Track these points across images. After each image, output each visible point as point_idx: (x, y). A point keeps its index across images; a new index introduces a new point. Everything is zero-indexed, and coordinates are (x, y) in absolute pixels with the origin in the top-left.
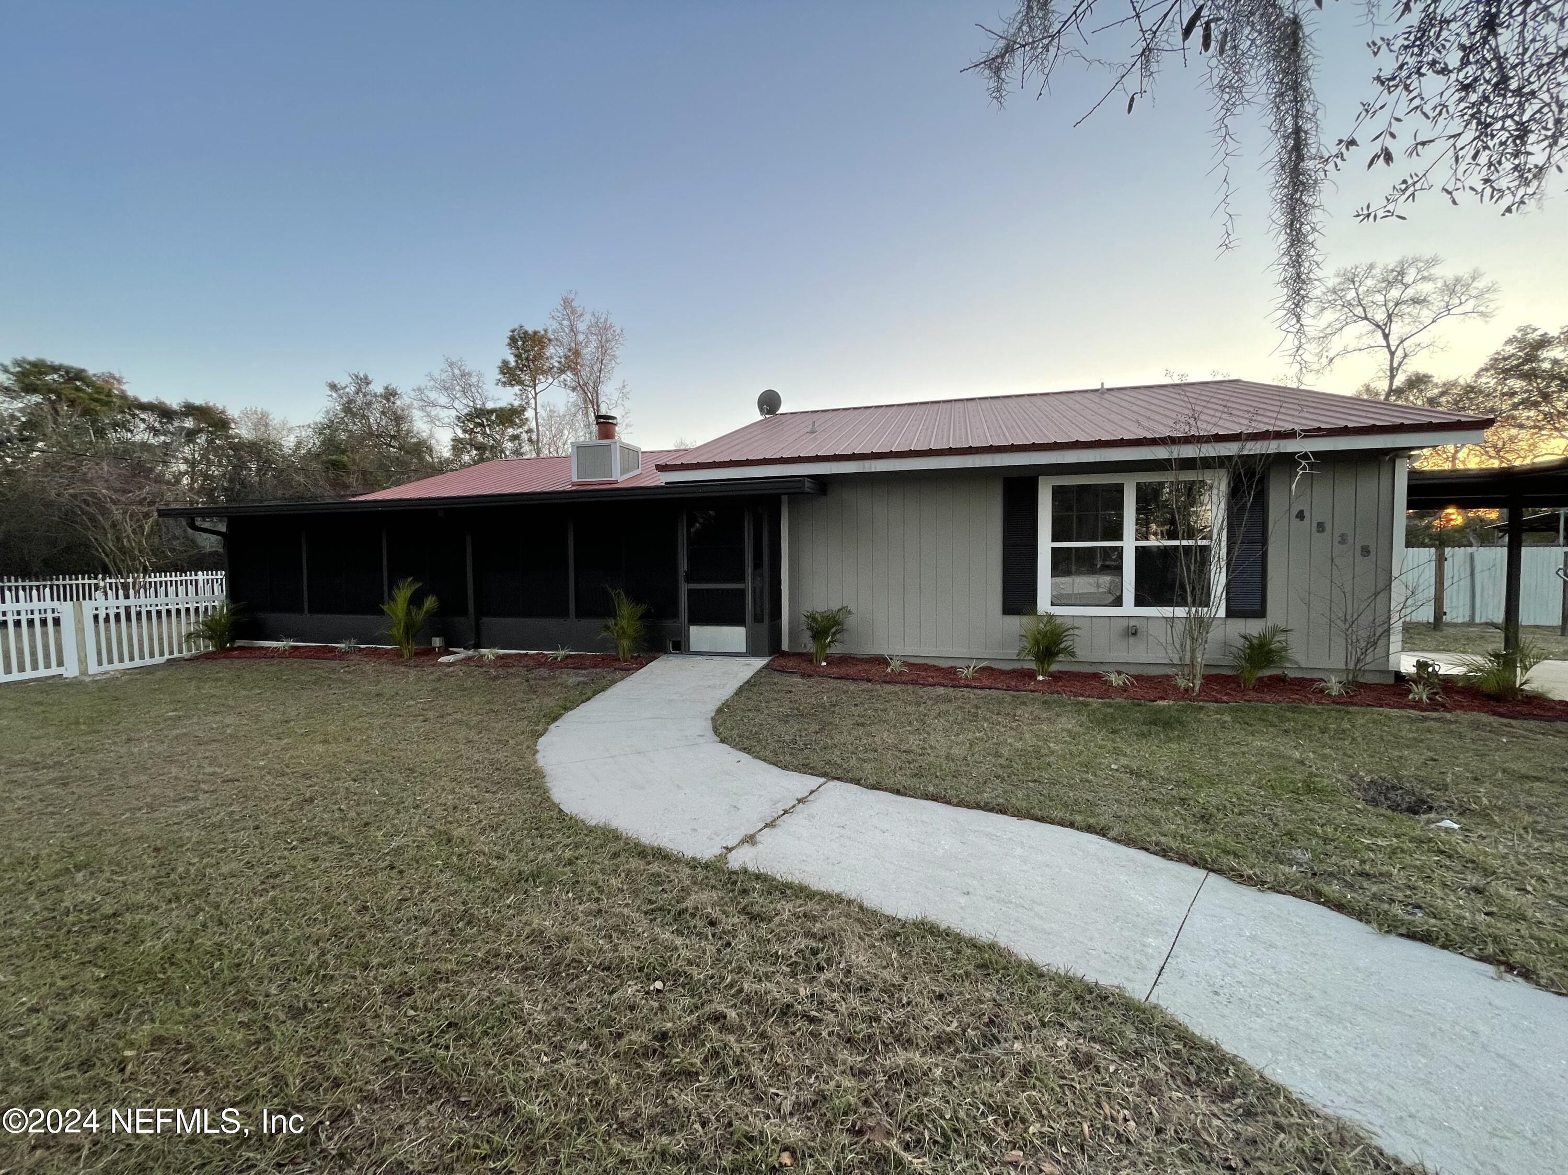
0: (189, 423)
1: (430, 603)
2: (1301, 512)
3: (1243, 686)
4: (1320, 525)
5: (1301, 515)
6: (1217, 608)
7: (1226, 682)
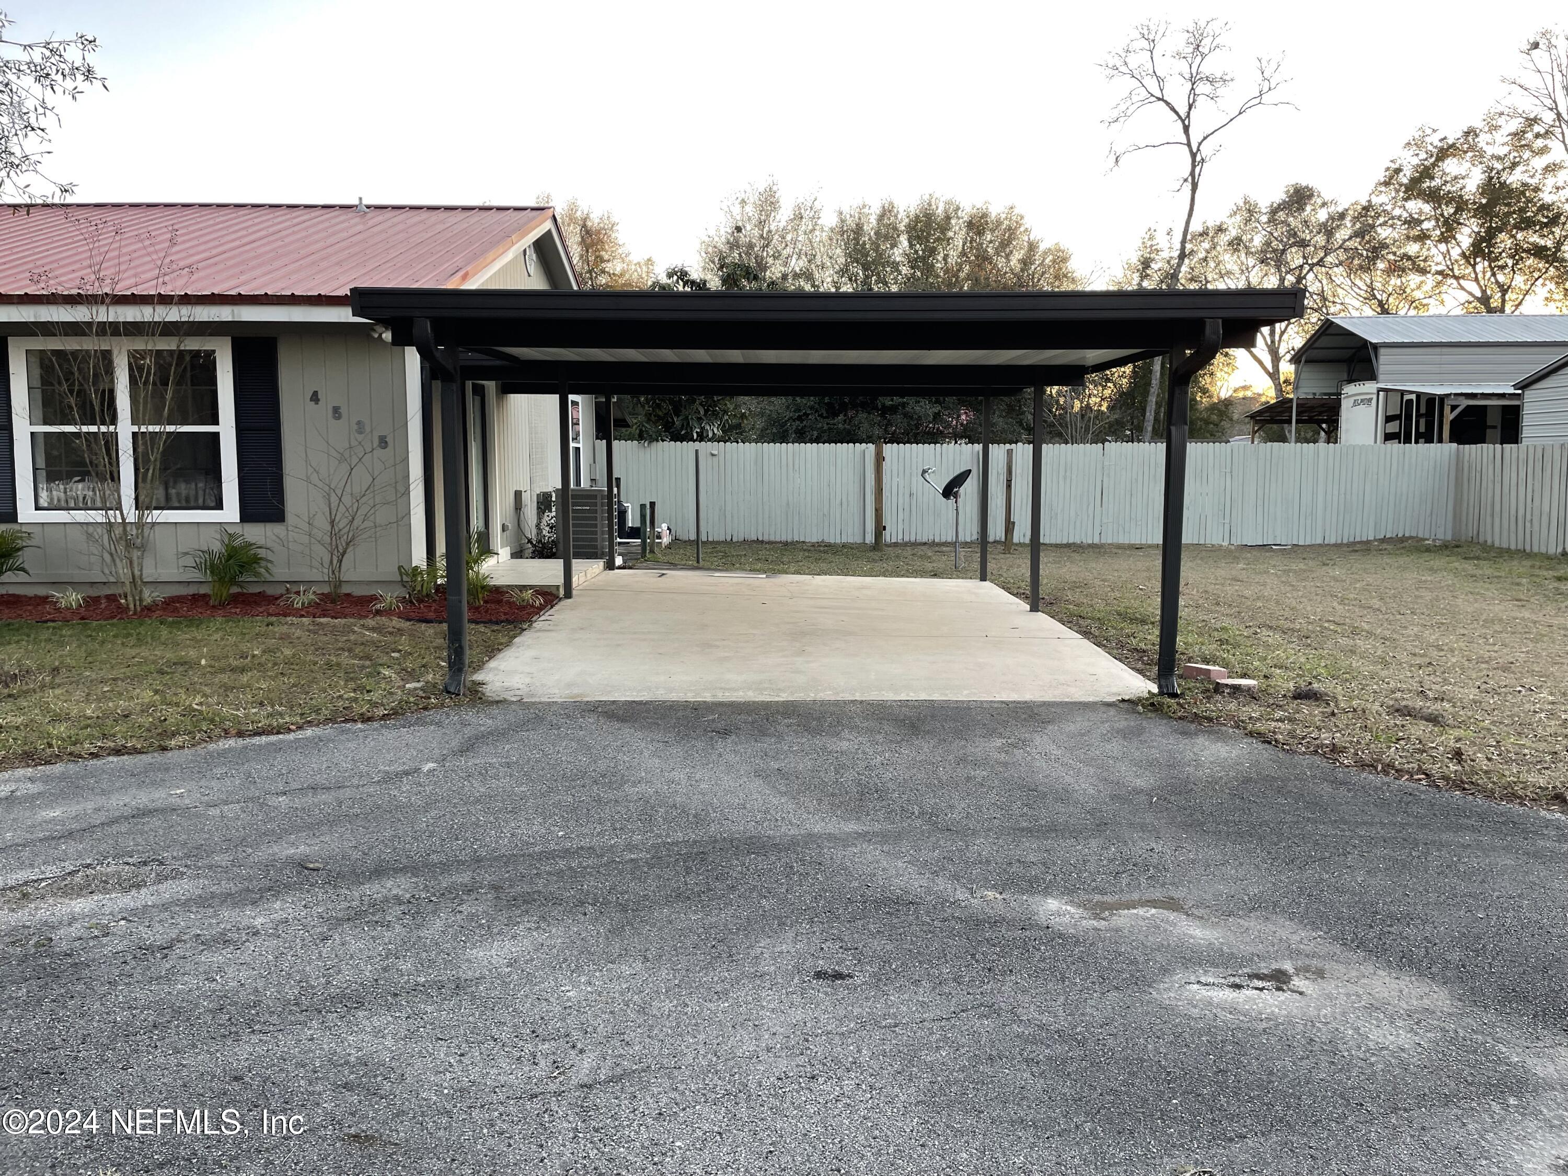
2: (315, 394)
3: (211, 603)
4: (336, 410)
5: (315, 398)
6: (231, 511)
7: (197, 600)
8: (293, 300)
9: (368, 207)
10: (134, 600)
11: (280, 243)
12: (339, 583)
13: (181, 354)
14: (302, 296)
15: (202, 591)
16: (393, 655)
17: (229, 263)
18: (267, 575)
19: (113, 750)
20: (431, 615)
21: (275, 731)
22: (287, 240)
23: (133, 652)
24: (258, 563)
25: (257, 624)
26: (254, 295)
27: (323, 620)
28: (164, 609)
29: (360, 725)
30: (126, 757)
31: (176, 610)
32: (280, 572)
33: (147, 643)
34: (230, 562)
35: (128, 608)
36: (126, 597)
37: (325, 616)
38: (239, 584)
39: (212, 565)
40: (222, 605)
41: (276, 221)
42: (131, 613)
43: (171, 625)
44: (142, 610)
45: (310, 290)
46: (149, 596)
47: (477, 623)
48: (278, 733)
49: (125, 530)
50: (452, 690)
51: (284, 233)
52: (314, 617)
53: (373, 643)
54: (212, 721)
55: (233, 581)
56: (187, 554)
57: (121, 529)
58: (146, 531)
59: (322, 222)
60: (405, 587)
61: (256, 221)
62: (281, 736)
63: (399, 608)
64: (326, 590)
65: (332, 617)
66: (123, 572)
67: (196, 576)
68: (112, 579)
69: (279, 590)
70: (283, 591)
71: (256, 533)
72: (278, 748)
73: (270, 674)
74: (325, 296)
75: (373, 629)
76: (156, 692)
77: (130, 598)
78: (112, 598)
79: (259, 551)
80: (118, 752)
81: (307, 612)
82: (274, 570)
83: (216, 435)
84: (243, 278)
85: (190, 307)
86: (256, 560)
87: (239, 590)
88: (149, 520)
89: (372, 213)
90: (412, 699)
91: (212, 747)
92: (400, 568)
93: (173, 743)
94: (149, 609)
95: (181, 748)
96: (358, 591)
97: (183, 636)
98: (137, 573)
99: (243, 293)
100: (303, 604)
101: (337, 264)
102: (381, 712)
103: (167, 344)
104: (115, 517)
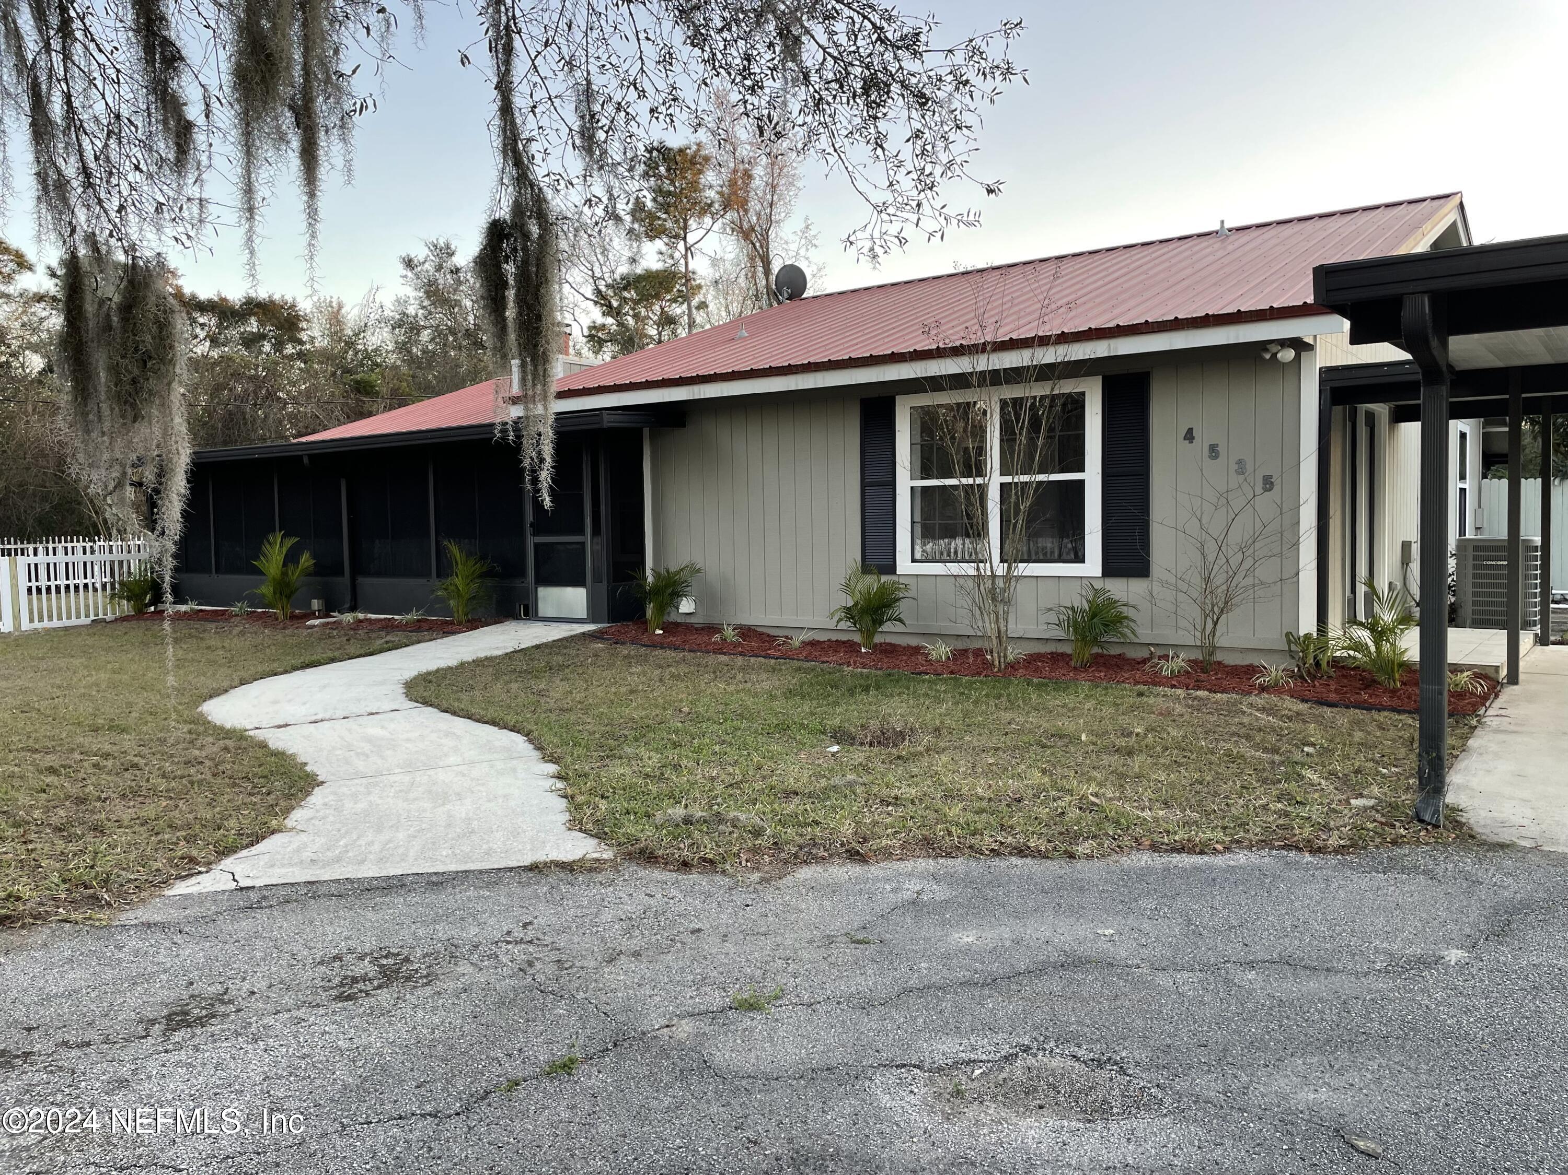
0: (253, 326)
1: (306, 560)
2: (1190, 431)
3: (1073, 663)
4: (1213, 449)
5: (1189, 436)
6: (1093, 564)
7: (1057, 659)
8: (1177, 325)
9: (1230, 230)
10: (999, 657)
11: (1144, 277)
12: (1213, 649)
13: (1053, 398)
14: (1187, 319)
15: (1060, 650)
16: (1306, 749)
17: (1098, 300)
18: (1132, 636)
19: (1015, 848)
20: (1333, 697)
21: (1198, 850)
22: (1151, 273)
23: (1008, 716)
24: (1122, 623)
25: (1126, 693)
26: (1133, 325)
27: (1199, 693)
28: (1026, 668)
29: (1308, 857)
30: (1028, 861)
31: (1037, 669)
32: (1145, 634)
33: (1019, 706)
34: (1095, 620)
35: (993, 664)
36: (992, 652)
37: (1199, 688)
38: (1101, 645)
39: (1075, 622)
40: (1084, 667)
41: (1134, 258)
42: (996, 670)
43: (1039, 686)
44: (1006, 667)
45: (1195, 311)
46: (1013, 652)
47: (1399, 712)
48: (1202, 853)
49: (993, 583)
50: (1427, 818)
51: (1145, 267)
52: (1187, 689)
53: (1273, 729)
54: (1118, 823)
55: (1095, 641)
56: (1051, 609)
57: (990, 582)
58: (1013, 583)
59: (1181, 253)
60: (1293, 658)
61: (1114, 261)
62: (1206, 858)
63: (1288, 683)
64: (1197, 655)
65: (1210, 691)
66: (990, 628)
67: (1060, 634)
68: (980, 634)
69: (1142, 653)
70: (1146, 655)
71: (1119, 588)
72: (1210, 879)
73: (1162, 761)
74: (1213, 315)
75: (1263, 710)
76: (1044, 771)
77: (995, 655)
78: (979, 653)
79: (1125, 608)
80: (1021, 852)
81: (1179, 682)
82: (1139, 631)
83: (1082, 482)
84: (1116, 312)
85: (1066, 346)
86: (1120, 619)
87: (1100, 651)
88: (1015, 574)
89: (1235, 236)
90: (1370, 826)
91: (1125, 861)
92: (1287, 634)
93: (1080, 849)
94: (1013, 667)
95: (1089, 857)
96: (1231, 660)
97: (1054, 700)
98: (1003, 629)
99: (1121, 324)
100: (1172, 671)
101: (1215, 284)
102: (1333, 842)
103: (1040, 390)
104: (985, 571)
